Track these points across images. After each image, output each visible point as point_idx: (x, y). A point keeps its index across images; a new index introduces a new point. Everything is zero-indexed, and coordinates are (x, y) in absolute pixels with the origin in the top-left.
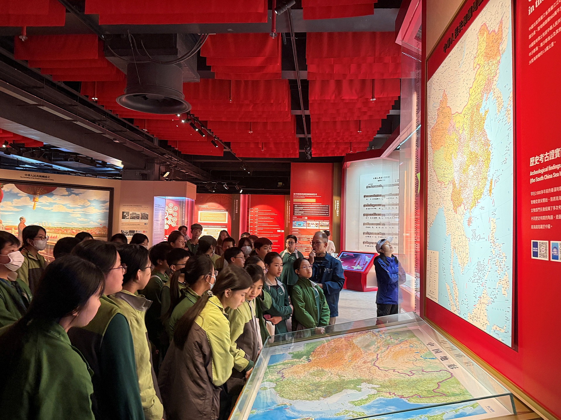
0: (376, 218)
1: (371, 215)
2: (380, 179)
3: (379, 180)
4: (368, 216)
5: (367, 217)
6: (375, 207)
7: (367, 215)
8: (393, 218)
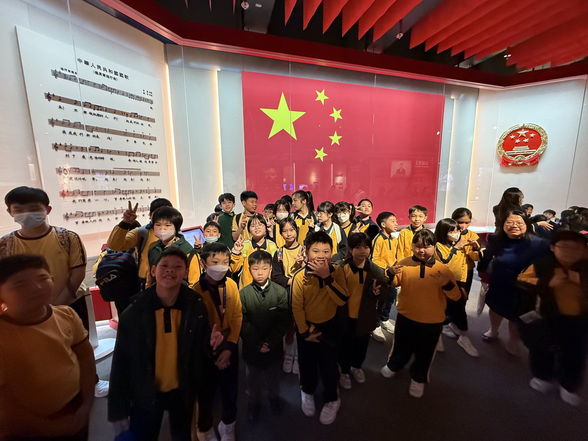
0: (103, 158)
1: (82, 149)
2: (103, 72)
3: (99, 71)
4: (73, 153)
5: (71, 154)
6: (95, 133)
7: (69, 148)
8: (146, 162)
